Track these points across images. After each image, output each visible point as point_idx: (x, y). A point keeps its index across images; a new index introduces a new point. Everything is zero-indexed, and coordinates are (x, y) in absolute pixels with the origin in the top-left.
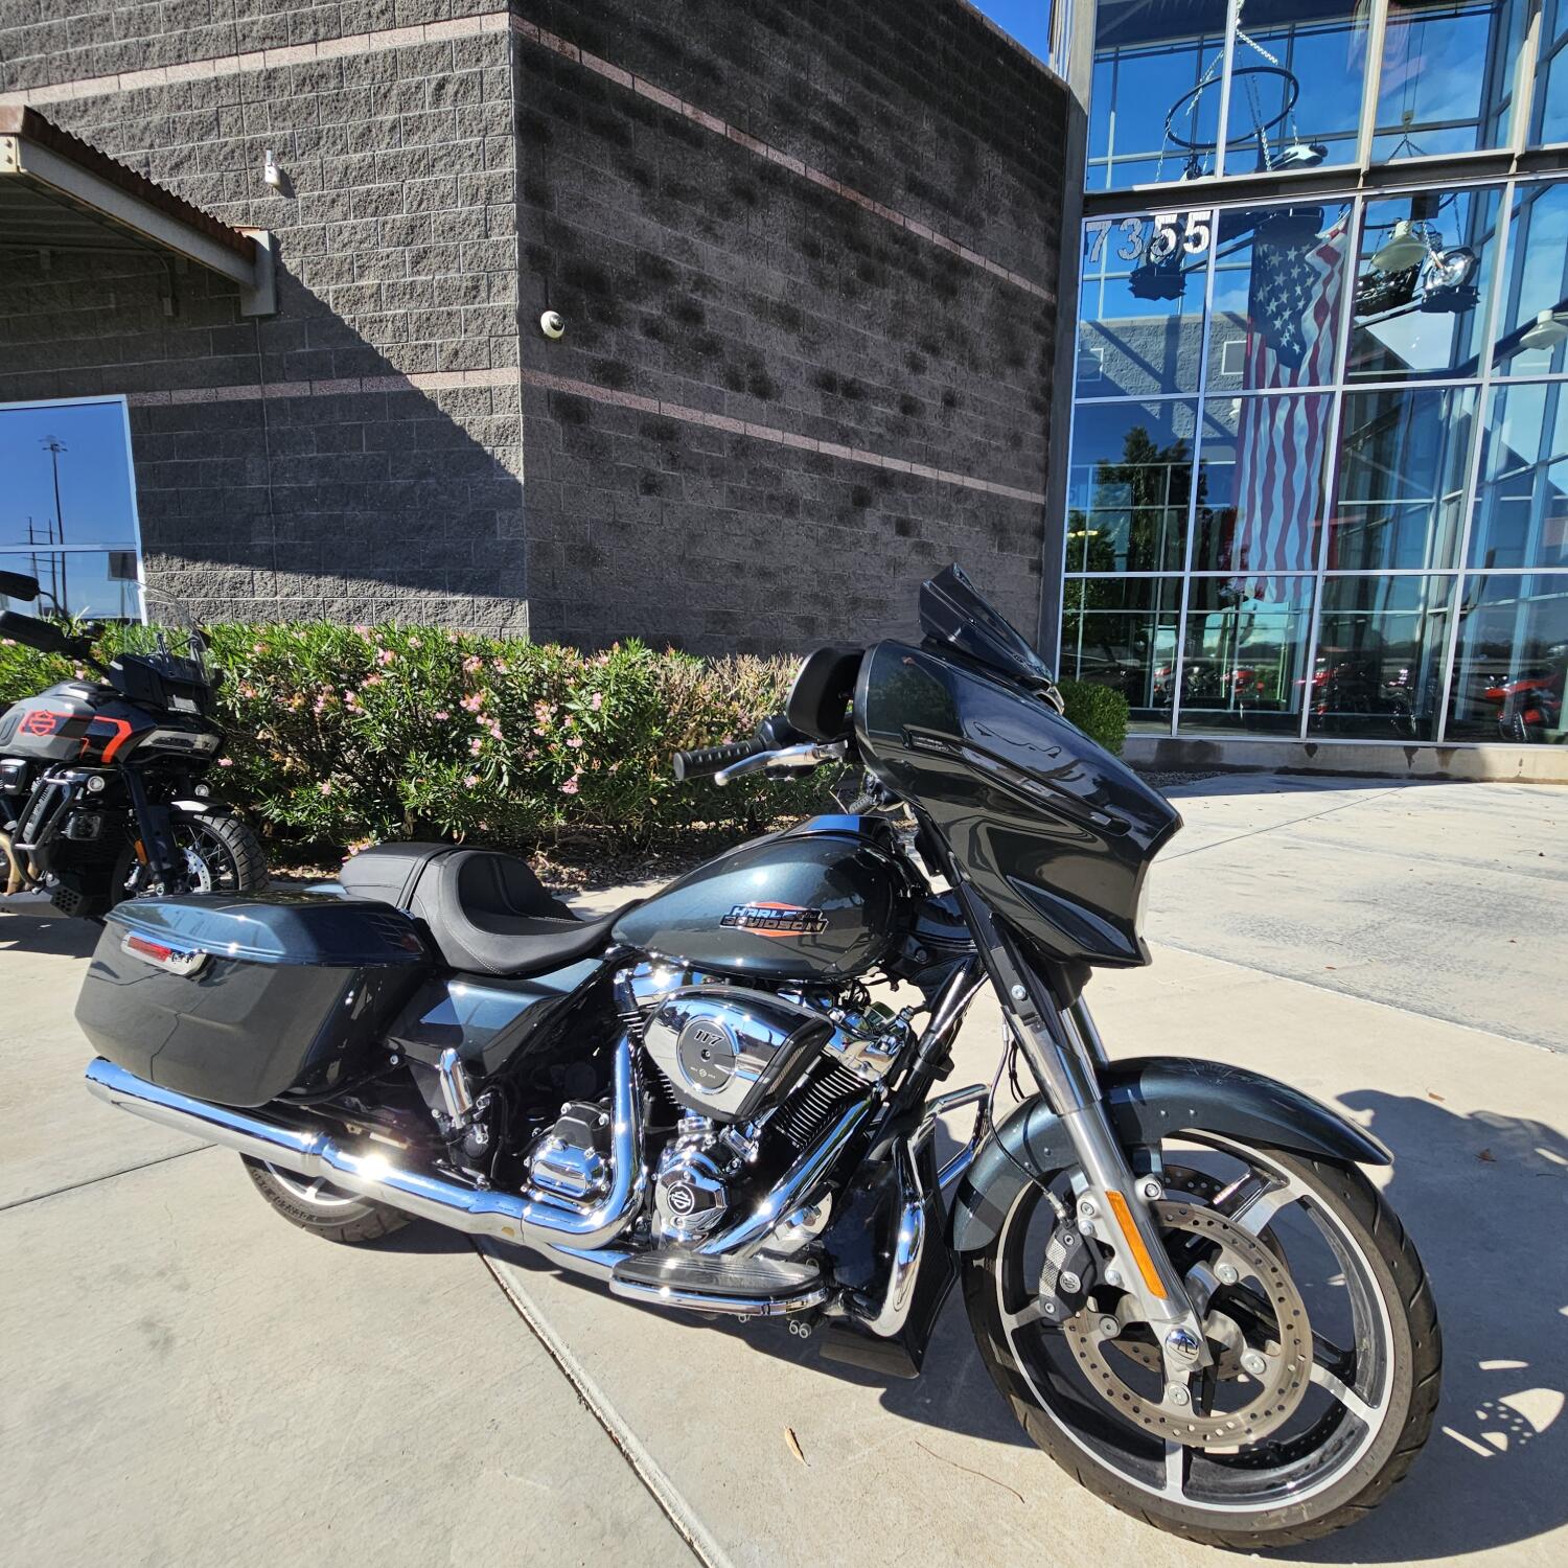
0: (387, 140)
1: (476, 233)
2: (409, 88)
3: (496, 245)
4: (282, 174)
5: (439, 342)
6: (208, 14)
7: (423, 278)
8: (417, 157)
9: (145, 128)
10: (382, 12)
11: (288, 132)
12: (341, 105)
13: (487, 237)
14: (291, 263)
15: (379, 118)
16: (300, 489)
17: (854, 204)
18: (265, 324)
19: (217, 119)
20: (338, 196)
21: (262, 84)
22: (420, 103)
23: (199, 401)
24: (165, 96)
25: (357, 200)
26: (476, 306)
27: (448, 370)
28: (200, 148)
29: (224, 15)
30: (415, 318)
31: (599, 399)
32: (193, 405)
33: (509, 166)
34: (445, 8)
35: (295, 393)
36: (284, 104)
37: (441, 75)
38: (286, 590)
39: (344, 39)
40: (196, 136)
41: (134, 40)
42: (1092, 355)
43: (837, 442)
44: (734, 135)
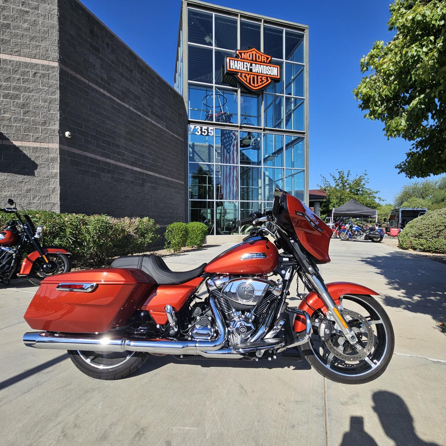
0: (16, 82)
1: (46, 110)
2: (25, 71)
3: (52, 114)
5: (32, 134)
7: (27, 118)
8: (26, 88)
10: (16, 51)
13: (49, 111)
15: (14, 76)
17: (140, 116)
22: (28, 76)
25: (4, 94)
26: (45, 127)
27: (35, 142)
30: (24, 127)
31: (79, 153)
33: (57, 96)
34: (38, 56)
37: (36, 71)
39: (2, 54)
43: (138, 167)
44: (112, 97)
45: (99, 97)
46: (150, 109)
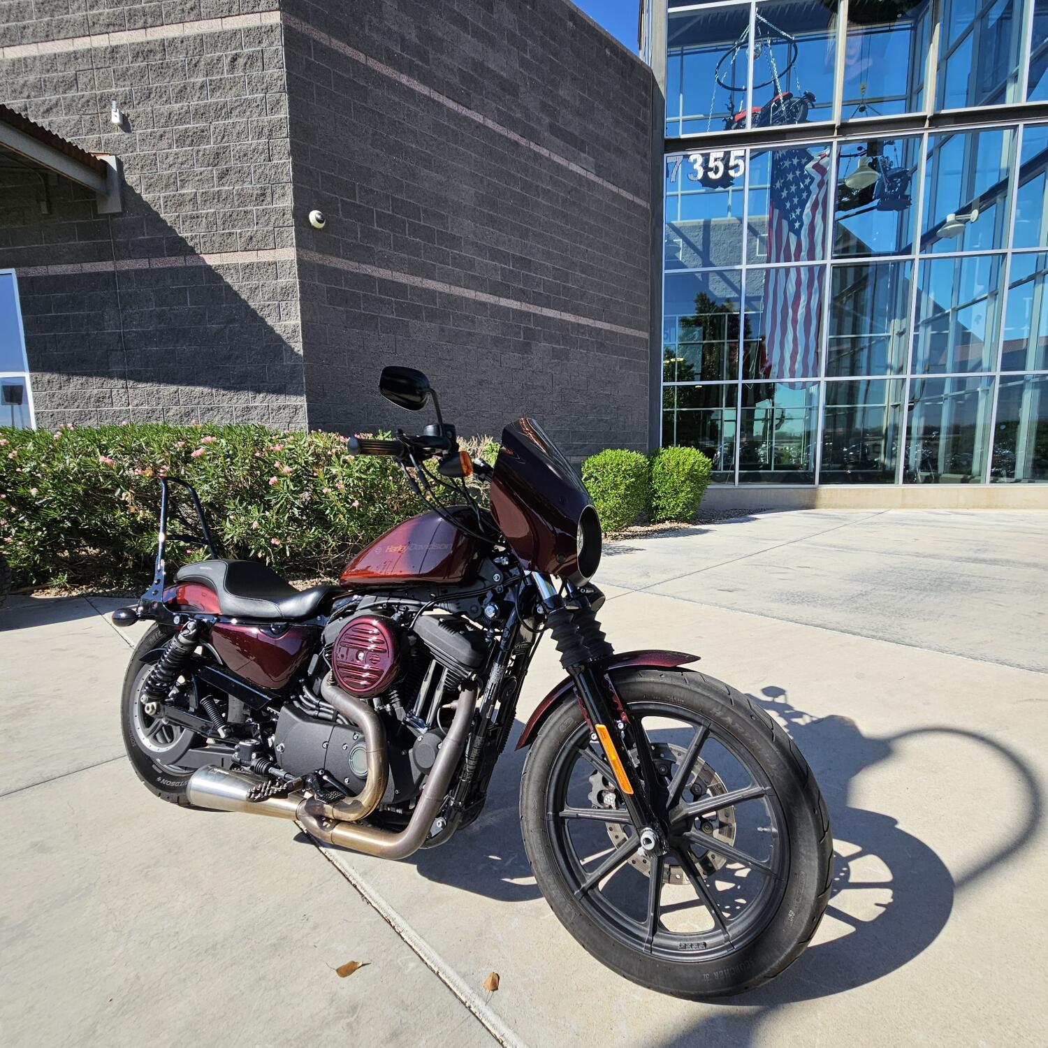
0: (198, 95)
1: (263, 157)
2: (212, 61)
3: (277, 166)
4: (124, 118)
5: (239, 231)
6: (67, 8)
7: (226, 188)
8: (219, 107)
9: (24, 85)
10: (192, 9)
11: (127, 89)
12: (163, 71)
13: (270, 161)
14: (131, 179)
15: (192, 80)
16: (143, 331)
17: (516, 144)
18: (116, 219)
19: (76, 79)
20: (165, 132)
21: (108, 56)
22: (220, 71)
23: (69, 272)
24: (38, 63)
25: (178, 135)
26: (264, 207)
27: (246, 250)
28: (64, 99)
29: (79, 8)
30: (222, 215)
31: (351, 269)
32: (64, 276)
33: (284, 113)
34: (235, 7)
35: (137, 267)
36: (124, 69)
37: (234, 52)
38: (135, 402)
39: (165, 26)
40: (61, 90)
41: (14, 24)
42: (675, 243)
43: (512, 299)
44: (435, 96)
45: (397, 100)
46: (547, 120)
